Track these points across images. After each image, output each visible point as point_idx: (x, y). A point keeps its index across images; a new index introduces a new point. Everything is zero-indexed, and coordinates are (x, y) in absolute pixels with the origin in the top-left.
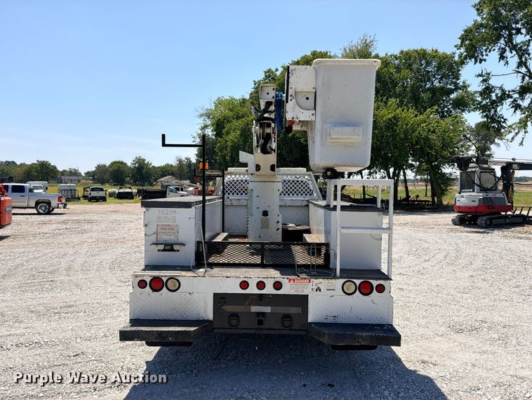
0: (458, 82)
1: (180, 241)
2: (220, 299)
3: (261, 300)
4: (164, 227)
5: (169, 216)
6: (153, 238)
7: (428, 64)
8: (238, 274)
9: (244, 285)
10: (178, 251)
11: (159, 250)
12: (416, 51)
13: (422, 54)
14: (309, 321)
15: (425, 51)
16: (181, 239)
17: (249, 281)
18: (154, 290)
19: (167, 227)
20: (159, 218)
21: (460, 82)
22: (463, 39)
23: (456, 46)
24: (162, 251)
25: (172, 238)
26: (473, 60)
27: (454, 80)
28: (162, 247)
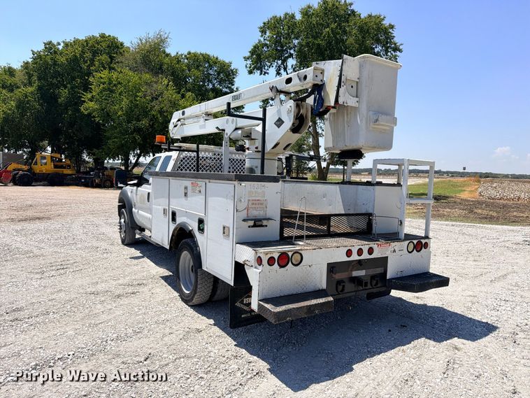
0: (233, 87)
1: (267, 217)
2: (332, 268)
3: (361, 265)
4: (255, 202)
5: (259, 191)
6: (244, 215)
7: (211, 67)
8: (345, 244)
9: (349, 253)
10: (266, 226)
11: (249, 227)
12: (203, 55)
13: (206, 58)
14: (388, 278)
15: (209, 56)
16: (269, 215)
17: (352, 249)
18: (281, 266)
19: (257, 202)
20: (250, 192)
21: (234, 88)
22: (252, 53)
23: (244, 58)
24: (253, 227)
25: (262, 213)
26: (259, 72)
27: (230, 86)
28: (251, 223)
